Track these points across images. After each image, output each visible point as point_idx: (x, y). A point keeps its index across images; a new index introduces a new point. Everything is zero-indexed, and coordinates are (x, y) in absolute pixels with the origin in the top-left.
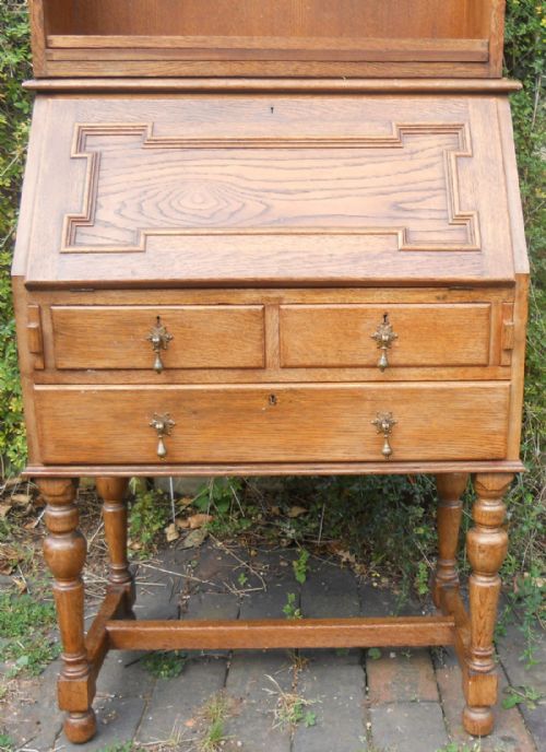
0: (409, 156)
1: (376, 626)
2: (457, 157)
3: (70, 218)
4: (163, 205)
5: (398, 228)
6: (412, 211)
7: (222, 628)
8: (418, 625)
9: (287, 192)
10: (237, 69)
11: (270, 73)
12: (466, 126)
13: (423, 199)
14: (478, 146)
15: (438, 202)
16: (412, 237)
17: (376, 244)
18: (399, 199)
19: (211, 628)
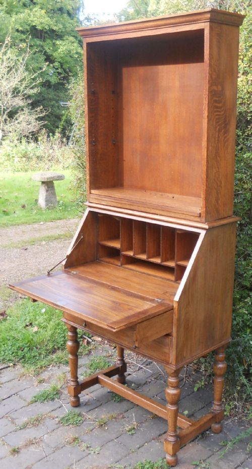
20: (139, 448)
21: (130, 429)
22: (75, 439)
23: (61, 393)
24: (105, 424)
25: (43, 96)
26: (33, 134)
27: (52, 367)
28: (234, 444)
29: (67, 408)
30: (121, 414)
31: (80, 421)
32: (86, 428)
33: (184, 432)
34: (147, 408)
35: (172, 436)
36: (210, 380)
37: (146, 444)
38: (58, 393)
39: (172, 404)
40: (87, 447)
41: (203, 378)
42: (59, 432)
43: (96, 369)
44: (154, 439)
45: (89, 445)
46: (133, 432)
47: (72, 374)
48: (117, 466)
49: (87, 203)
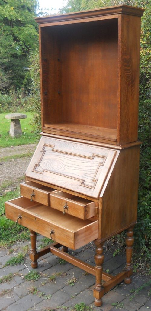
2: (100, 165)
3: (36, 164)
4: (50, 165)
5: (82, 180)
9: (69, 166)
11: (76, 137)
12: (106, 157)
13: (90, 174)
14: (105, 163)
15: (93, 175)
16: (85, 183)
18: (86, 173)
20: (77, 295)
21: (71, 282)
22: (35, 290)
23: (26, 259)
24: (54, 279)
25: (12, 64)
26: (5, 88)
27: (19, 242)
28: (140, 291)
29: (29, 269)
30: (65, 272)
31: (38, 277)
32: (42, 282)
33: (107, 284)
34: (82, 268)
35: (98, 286)
36: (123, 249)
37: (82, 292)
38: (23, 259)
39: (98, 265)
40: (43, 295)
41: (119, 248)
42: (23, 285)
43: (48, 243)
44: (87, 289)
45: (44, 294)
46: (73, 284)
47: (33, 246)
48: (63, 307)
49: (42, 133)
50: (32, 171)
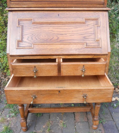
0: (87, 26)
1: (77, 109)
2: (97, 26)
3: (18, 41)
4: (37, 37)
5: (85, 43)
6: (87, 38)
7: (49, 109)
8: (84, 109)
9: (62, 34)
10: (51, 6)
11: (58, 6)
12: (99, 19)
13: (90, 36)
14: (102, 24)
15: (93, 36)
16: (88, 44)
17: (80, 46)
18: (85, 36)
19: (47, 109)
30: (49, 120)
50: (17, 49)
